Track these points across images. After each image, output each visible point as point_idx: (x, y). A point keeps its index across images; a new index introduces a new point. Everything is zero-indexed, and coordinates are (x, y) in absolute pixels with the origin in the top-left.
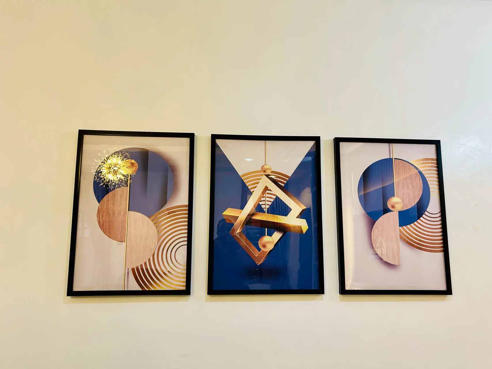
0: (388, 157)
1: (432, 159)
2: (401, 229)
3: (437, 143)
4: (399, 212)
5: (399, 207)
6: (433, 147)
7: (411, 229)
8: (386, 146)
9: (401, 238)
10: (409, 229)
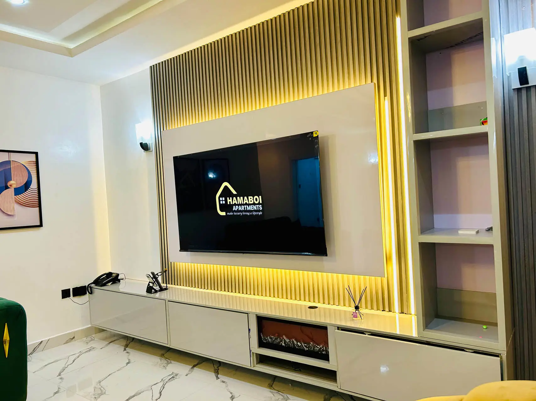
0: (8, 160)
1: (34, 162)
2: (16, 197)
3: (36, 154)
4: (14, 188)
5: (14, 186)
6: (34, 155)
7: (21, 197)
8: (7, 153)
9: (15, 201)
10: (20, 197)
